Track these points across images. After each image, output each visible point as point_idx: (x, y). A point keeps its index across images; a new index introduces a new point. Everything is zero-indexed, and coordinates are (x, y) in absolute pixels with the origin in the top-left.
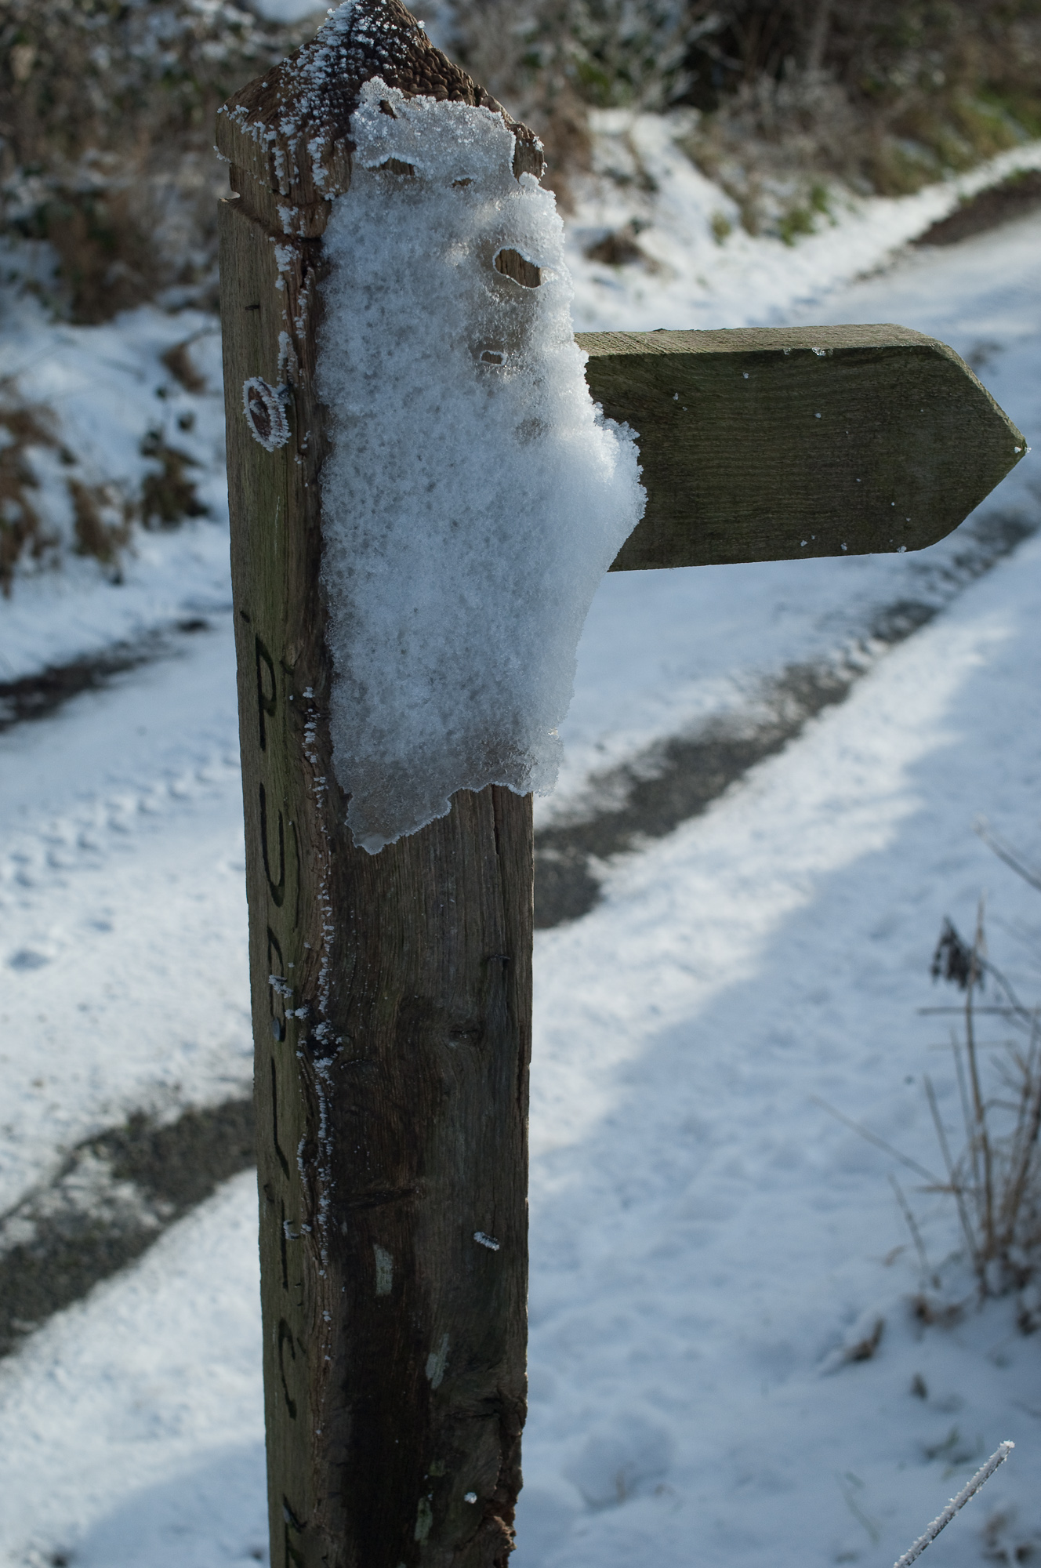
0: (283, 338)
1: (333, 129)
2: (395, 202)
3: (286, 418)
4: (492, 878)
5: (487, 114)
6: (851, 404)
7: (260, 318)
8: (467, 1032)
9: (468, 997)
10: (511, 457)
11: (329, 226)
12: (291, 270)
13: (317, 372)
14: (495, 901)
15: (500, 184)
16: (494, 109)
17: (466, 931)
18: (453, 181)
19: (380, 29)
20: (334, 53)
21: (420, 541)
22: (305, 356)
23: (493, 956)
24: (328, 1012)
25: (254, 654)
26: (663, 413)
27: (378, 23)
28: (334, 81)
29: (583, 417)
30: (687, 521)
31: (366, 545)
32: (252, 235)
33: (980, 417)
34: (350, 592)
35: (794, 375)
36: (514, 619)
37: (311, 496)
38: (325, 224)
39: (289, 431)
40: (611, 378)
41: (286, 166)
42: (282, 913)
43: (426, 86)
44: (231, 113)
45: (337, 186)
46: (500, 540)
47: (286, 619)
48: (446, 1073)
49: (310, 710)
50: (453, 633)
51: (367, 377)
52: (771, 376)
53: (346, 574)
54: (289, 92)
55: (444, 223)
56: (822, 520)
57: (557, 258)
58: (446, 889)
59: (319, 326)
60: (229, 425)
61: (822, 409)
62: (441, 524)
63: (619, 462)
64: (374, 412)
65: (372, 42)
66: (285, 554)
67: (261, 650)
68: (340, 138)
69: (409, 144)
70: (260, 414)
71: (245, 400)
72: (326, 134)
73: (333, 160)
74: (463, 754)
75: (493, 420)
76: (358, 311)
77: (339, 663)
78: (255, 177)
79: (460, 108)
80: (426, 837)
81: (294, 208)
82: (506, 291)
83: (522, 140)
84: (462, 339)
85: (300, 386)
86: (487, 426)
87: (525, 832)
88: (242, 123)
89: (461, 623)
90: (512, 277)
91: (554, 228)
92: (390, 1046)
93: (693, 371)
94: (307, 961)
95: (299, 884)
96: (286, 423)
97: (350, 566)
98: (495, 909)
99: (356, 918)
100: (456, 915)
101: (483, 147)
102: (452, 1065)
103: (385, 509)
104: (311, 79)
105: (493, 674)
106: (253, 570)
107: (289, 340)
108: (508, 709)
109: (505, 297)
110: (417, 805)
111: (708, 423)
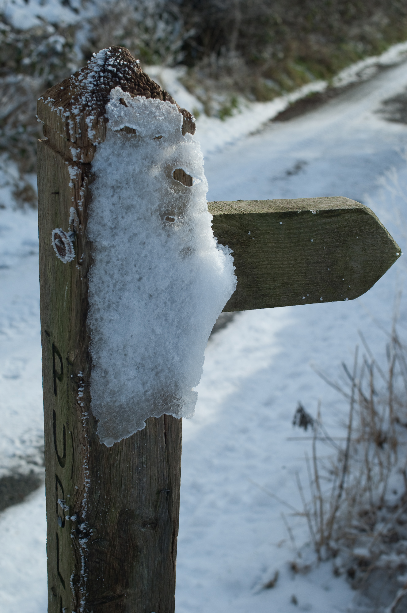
0: (72, 210)
1: (98, 112)
2: (126, 147)
3: (73, 249)
4: (163, 455)
5: (170, 105)
6: (327, 235)
7: (59, 198)
8: (150, 524)
9: (151, 508)
10: (178, 265)
11: (95, 158)
12: (77, 178)
13: (88, 226)
14: (164, 465)
15: (175, 138)
16: (172, 102)
17: (150, 479)
18: (154, 137)
19: (119, 63)
20: (97, 75)
21: (134, 304)
22: (82, 219)
23: (163, 490)
24: (86, 518)
25: (52, 352)
26: (243, 240)
27: (118, 61)
29: (211, 246)
30: (252, 289)
31: (109, 306)
32: (55, 159)
33: (382, 240)
34: (101, 328)
35: (302, 223)
36: (177, 339)
37: (83, 284)
38: (93, 157)
39: (75, 254)
41: (75, 129)
42: (64, 471)
43: (141, 91)
44: (45, 101)
45: (100, 139)
46: (171, 303)
47: (69, 339)
48: (140, 543)
49: (81, 382)
50: (149, 346)
51: (111, 228)
52: (292, 223)
53: (99, 320)
54: (75, 93)
55: (149, 156)
56: (312, 287)
57: (199, 172)
58: (142, 461)
59: (89, 204)
60: (41, 245)
61: (314, 237)
62: (144, 296)
63: (226, 266)
64: (114, 245)
65: (115, 70)
66: (70, 309)
67: (55, 350)
68: (101, 116)
69: (134, 119)
70: (61, 246)
72: (94, 114)
73: (98, 127)
74: (152, 400)
75: (169, 248)
76: (108, 198)
77: (96, 360)
78: (58, 132)
79: (157, 102)
80: (133, 438)
82: (177, 188)
83: (186, 117)
84: (156, 210)
85: (80, 233)
86: (167, 251)
87: (178, 434)
88: (51, 106)
89: (152, 341)
90: (180, 181)
91: (200, 158)
92: (115, 532)
93: (257, 221)
94: (76, 495)
95: (73, 460)
96: (73, 251)
97: (102, 316)
98: (164, 469)
99: (100, 475)
100: (146, 472)
101: (168, 121)
102: (143, 539)
103: (119, 290)
104: (86, 87)
105: (166, 364)
106: (52, 313)
107: (75, 211)
108: (173, 380)
109: (177, 191)
110: (130, 425)
111: (263, 245)
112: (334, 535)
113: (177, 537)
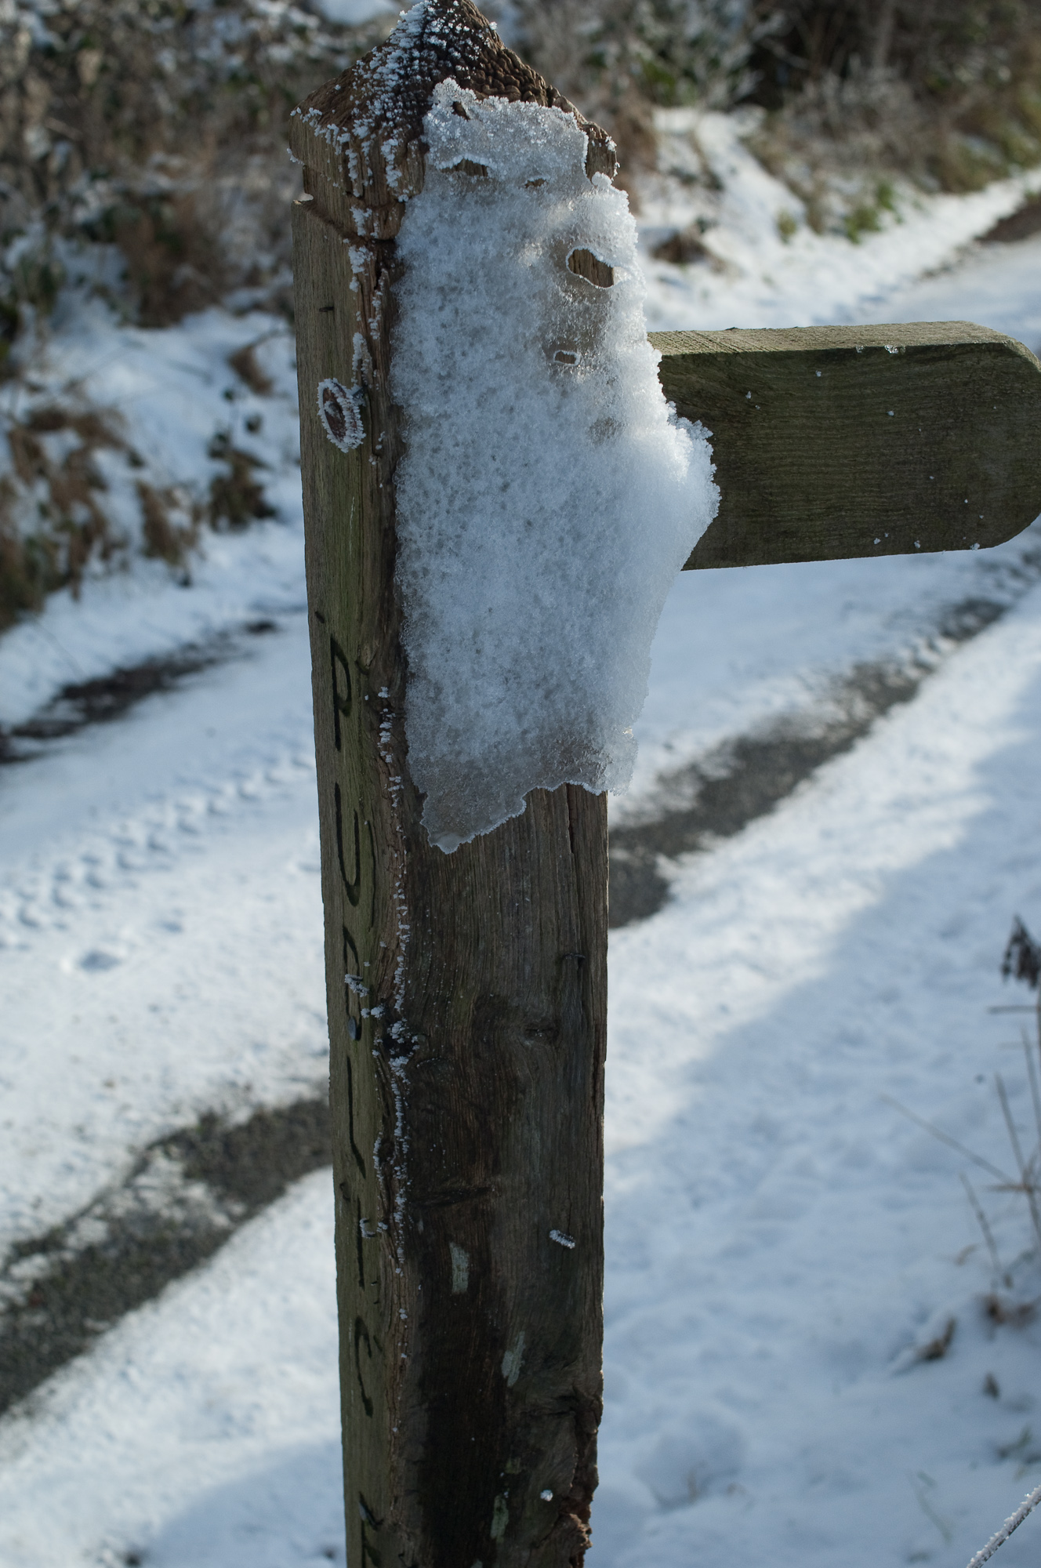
0: (357, 339)
1: (406, 131)
2: (468, 204)
3: (361, 419)
4: (567, 876)
5: (560, 115)
6: (924, 401)
7: (334, 319)
8: (543, 1031)
9: (543, 995)
10: (585, 457)
11: (403, 228)
12: (366, 272)
13: (392, 372)
14: (569, 900)
15: (573, 184)
16: (566, 110)
17: (541, 930)
18: (526, 182)
19: (453, 30)
20: (406, 55)
21: (494, 541)
22: (379, 358)
23: (568, 955)
24: (404, 1011)
25: (329, 655)
26: (736, 412)
27: (451, 25)
28: (407, 83)
29: (656, 416)
30: (759, 519)
31: (440, 545)
32: (325, 237)
34: (425, 592)
35: (866, 373)
36: (589, 618)
37: (385, 497)
38: (399, 225)
39: (364, 432)
40: (683, 377)
41: (360, 168)
42: (358, 912)
43: (499, 87)
44: (304, 116)
45: (411, 188)
46: (574, 539)
47: (361, 620)
48: (522, 1072)
49: (386, 710)
50: (528, 632)
51: (440, 377)
52: (844, 374)
53: (421, 575)
54: (362, 94)
55: (517, 223)
56: (895, 518)
57: (629, 258)
58: (521, 887)
59: (393, 327)
60: (303, 427)
61: (895, 407)
62: (515, 523)
63: (693, 461)
64: (448, 413)
65: (445, 44)
66: (359, 553)
67: (335, 650)
68: (414, 139)
69: (482, 146)
70: (335, 415)
71: (320, 402)
72: (399, 136)
73: (407, 162)
74: (538, 753)
75: (566, 420)
76: (432, 312)
77: (415, 662)
78: (329, 180)
79: (532, 109)
80: (501, 836)
81: (368, 209)
82: (579, 291)
83: (595, 140)
84: (536, 339)
85: (374, 387)
86: (560, 426)
87: (599, 831)
88: (315, 126)
89: (535, 622)
90: (585, 277)
91: (628, 229)
92: (466, 1044)
93: (766, 370)
94: (382, 960)
95: (375, 883)
96: (361, 425)
97: (425, 566)
98: (569, 908)
99: (431, 917)
100: (531, 914)
101: (556, 148)
102: (528, 1064)
103: (460, 509)
104: (384, 81)
105: (567, 674)
106: (328, 571)
107: (363, 342)
108: (582, 708)
109: (578, 297)
110: (492, 805)
111: (781, 421)
113: (603, 1062)
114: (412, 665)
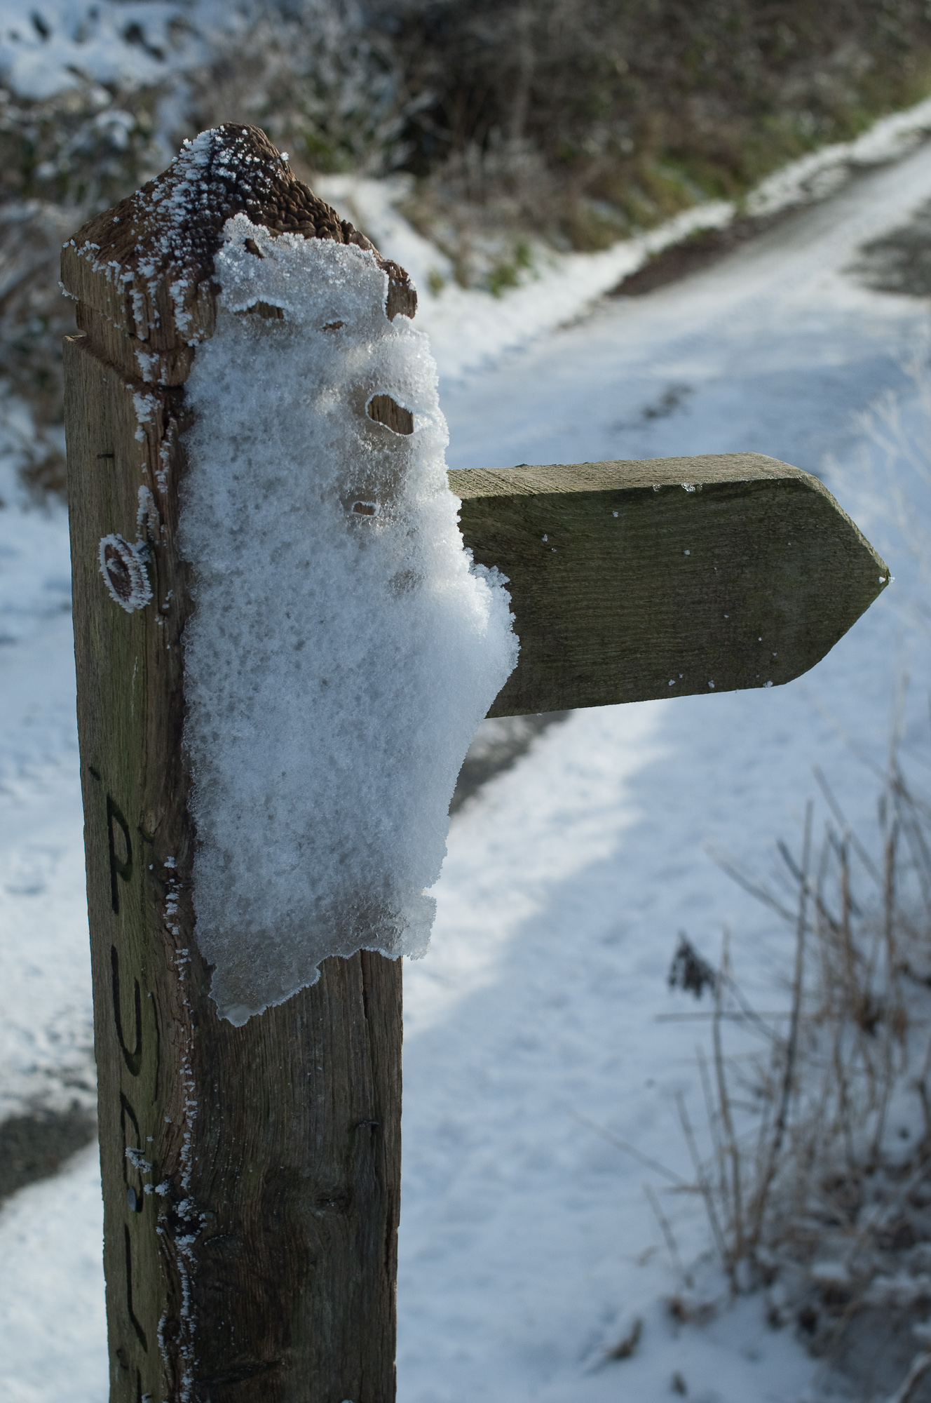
0: (143, 492)
1: (196, 271)
2: (262, 347)
3: (148, 579)
4: (360, 1043)
5: (358, 252)
6: (720, 539)
7: (114, 467)
8: (335, 1200)
9: (335, 1164)
10: (384, 612)
11: (192, 374)
12: (152, 421)
13: (180, 527)
14: (363, 1066)
15: (373, 326)
16: (364, 247)
17: (333, 1098)
18: (324, 325)
19: (242, 161)
20: (194, 188)
21: (288, 702)
22: (166, 512)
23: (362, 1123)
24: (190, 1189)
25: (105, 813)
26: (531, 555)
27: (240, 156)
28: (195, 218)
29: (458, 568)
30: (555, 664)
31: (231, 708)
32: (104, 379)
33: (846, 548)
34: (214, 758)
35: (662, 513)
36: (387, 780)
37: (173, 658)
38: (188, 371)
39: (151, 592)
41: (146, 309)
42: (138, 1083)
43: (293, 223)
44: (78, 249)
45: (202, 332)
46: (371, 697)
47: (144, 785)
48: (313, 1243)
49: (172, 880)
50: (322, 795)
51: (232, 532)
52: (640, 513)
53: (211, 739)
54: (144, 229)
55: (314, 368)
56: (690, 658)
57: (432, 403)
58: (313, 1057)
59: (182, 479)
60: (76, 574)
61: (691, 546)
62: (310, 683)
63: (492, 612)
64: (240, 569)
65: (234, 175)
66: (143, 716)
67: (113, 810)
68: (204, 280)
69: (278, 286)
70: (118, 573)
72: (189, 276)
73: (197, 304)
74: (333, 919)
75: (365, 574)
76: (223, 464)
77: (204, 831)
78: (109, 319)
79: (329, 246)
80: (293, 1005)
81: (154, 354)
82: (378, 439)
83: (395, 279)
84: (333, 490)
85: (161, 543)
86: (358, 580)
87: (394, 994)
88: (93, 261)
89: (331, 785)
90: (385, 423)
91: (429, 371)
92: (255, 1219)
93: (562, 511)
94: (167, 1136)
95: (159, 1057)
96: (148, 585)
97: (215, 730)
98: (363, 1074)
99: (220, 1091)
100: (323, 1083)
101: (355, 288)
102: (319, 1235)
103: (252, 670)
104: (170, 216)
105: (364, 837)
106: (104, 726)
107: (149, 495)
108: (379, 872)
109: (378, 445)
110: (284, 975)
111: (578, 564)
112: (767, 1233)
113: (396, 1228)
114: (200, 833)
